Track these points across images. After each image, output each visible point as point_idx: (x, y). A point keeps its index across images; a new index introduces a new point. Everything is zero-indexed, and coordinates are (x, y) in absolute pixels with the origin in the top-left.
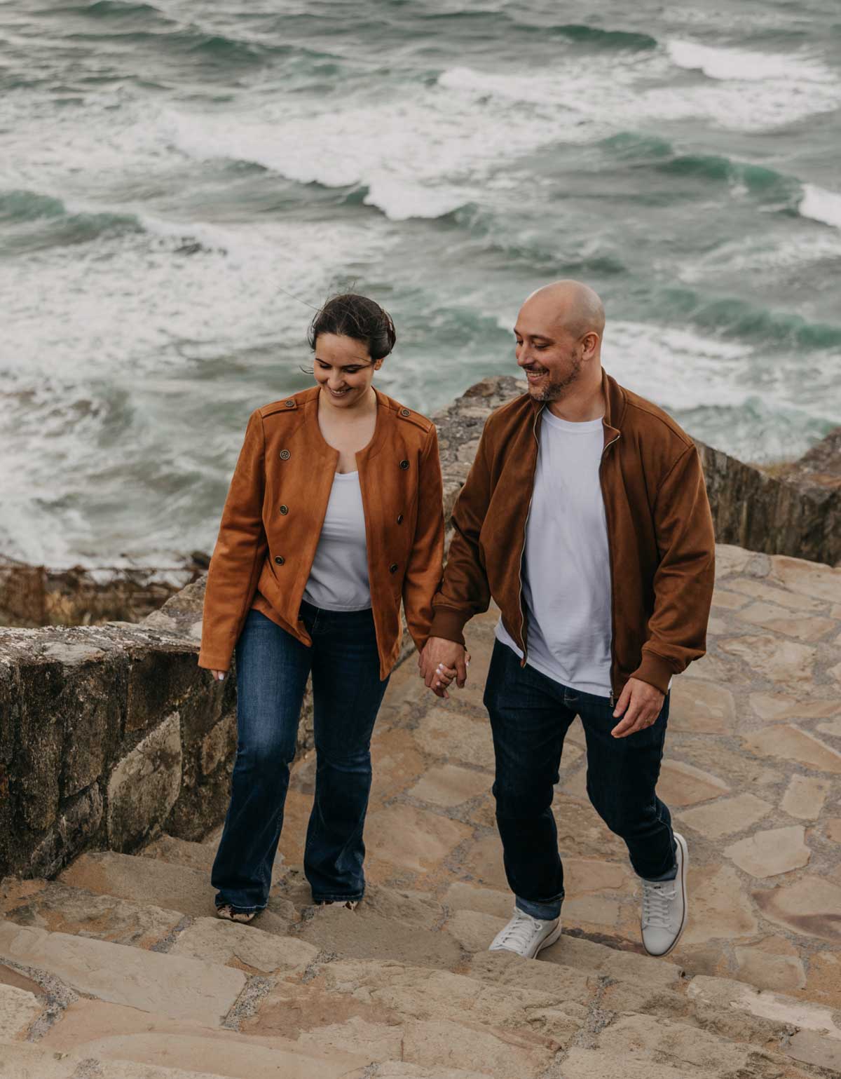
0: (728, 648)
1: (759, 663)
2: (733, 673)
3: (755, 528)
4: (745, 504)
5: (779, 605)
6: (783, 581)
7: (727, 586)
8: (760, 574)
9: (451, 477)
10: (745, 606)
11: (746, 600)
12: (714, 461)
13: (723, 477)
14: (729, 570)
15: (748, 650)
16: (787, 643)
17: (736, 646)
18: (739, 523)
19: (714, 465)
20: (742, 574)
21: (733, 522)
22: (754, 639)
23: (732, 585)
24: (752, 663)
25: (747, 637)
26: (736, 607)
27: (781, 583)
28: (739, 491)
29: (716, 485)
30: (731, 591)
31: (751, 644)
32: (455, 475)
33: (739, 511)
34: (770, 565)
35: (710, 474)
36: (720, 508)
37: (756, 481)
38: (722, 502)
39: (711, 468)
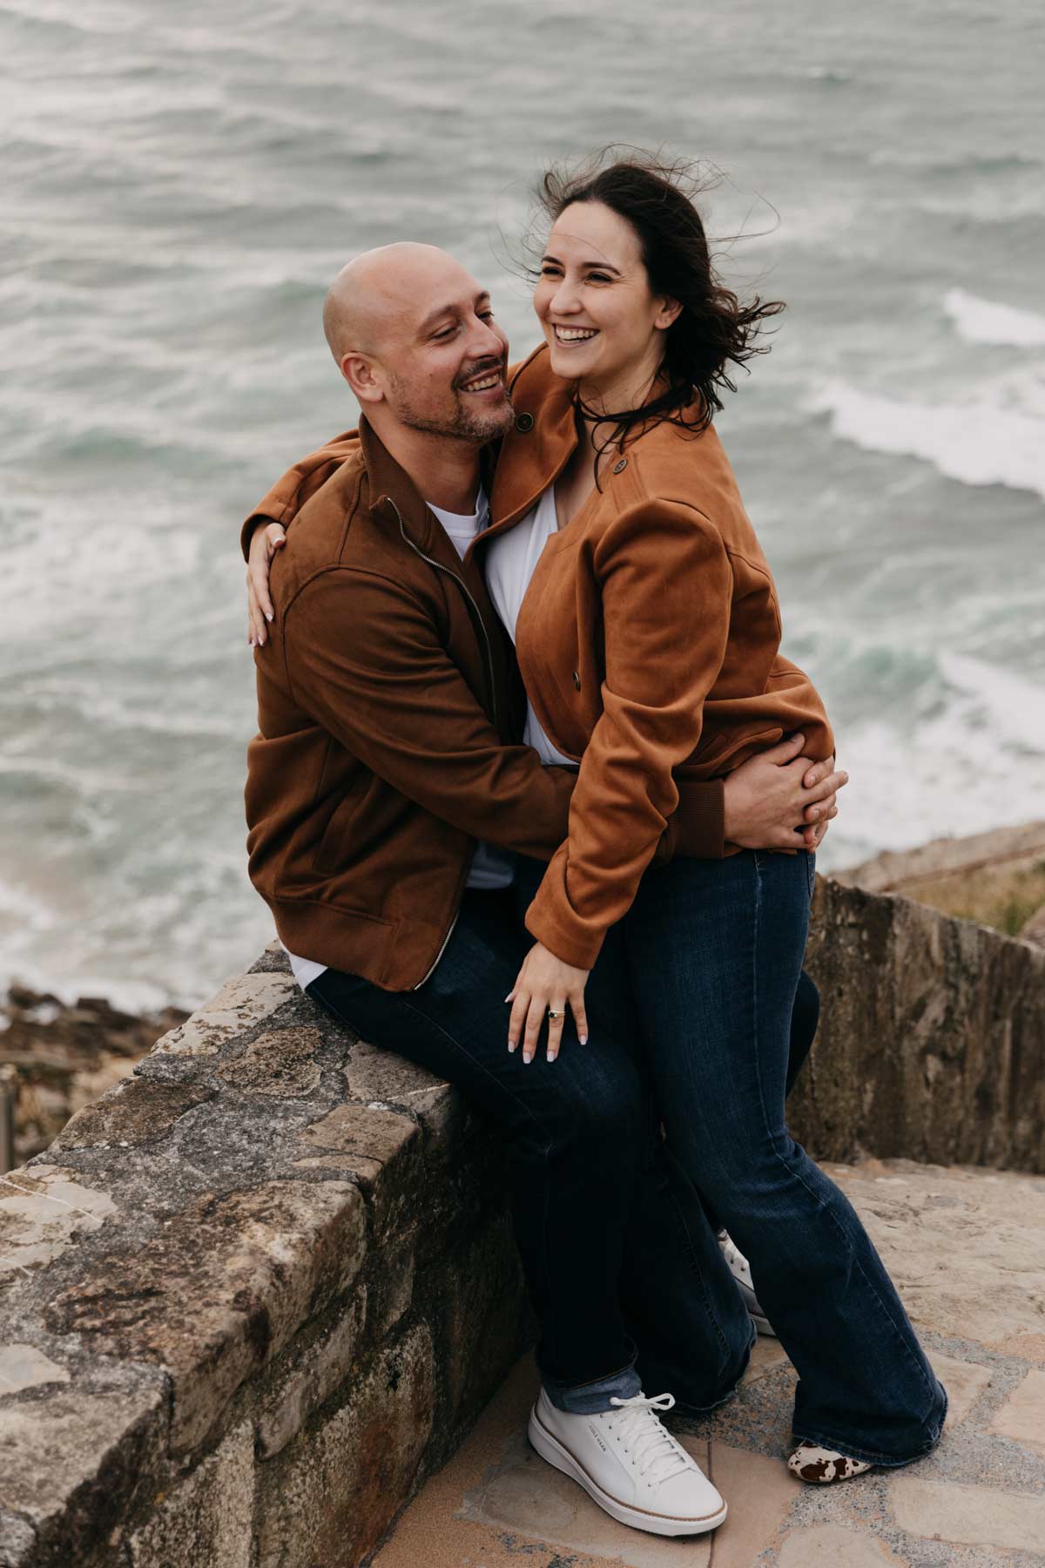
3: (1023, 1070)
4: (1008, 1024)
9: (328, 1162)
12: (957, 947)
13: (973, 979)
18: (999, 1067)
19: (958, 959)
21: (989, 1070)
28: (998, 1001)
29: (963, 1003)
32: (342, 1152)
33: (997, 1044)
35: (952, 979)
36: (970, 1049)
37: (1026, 969)
38: (972, 1036)
39: (952, 966)
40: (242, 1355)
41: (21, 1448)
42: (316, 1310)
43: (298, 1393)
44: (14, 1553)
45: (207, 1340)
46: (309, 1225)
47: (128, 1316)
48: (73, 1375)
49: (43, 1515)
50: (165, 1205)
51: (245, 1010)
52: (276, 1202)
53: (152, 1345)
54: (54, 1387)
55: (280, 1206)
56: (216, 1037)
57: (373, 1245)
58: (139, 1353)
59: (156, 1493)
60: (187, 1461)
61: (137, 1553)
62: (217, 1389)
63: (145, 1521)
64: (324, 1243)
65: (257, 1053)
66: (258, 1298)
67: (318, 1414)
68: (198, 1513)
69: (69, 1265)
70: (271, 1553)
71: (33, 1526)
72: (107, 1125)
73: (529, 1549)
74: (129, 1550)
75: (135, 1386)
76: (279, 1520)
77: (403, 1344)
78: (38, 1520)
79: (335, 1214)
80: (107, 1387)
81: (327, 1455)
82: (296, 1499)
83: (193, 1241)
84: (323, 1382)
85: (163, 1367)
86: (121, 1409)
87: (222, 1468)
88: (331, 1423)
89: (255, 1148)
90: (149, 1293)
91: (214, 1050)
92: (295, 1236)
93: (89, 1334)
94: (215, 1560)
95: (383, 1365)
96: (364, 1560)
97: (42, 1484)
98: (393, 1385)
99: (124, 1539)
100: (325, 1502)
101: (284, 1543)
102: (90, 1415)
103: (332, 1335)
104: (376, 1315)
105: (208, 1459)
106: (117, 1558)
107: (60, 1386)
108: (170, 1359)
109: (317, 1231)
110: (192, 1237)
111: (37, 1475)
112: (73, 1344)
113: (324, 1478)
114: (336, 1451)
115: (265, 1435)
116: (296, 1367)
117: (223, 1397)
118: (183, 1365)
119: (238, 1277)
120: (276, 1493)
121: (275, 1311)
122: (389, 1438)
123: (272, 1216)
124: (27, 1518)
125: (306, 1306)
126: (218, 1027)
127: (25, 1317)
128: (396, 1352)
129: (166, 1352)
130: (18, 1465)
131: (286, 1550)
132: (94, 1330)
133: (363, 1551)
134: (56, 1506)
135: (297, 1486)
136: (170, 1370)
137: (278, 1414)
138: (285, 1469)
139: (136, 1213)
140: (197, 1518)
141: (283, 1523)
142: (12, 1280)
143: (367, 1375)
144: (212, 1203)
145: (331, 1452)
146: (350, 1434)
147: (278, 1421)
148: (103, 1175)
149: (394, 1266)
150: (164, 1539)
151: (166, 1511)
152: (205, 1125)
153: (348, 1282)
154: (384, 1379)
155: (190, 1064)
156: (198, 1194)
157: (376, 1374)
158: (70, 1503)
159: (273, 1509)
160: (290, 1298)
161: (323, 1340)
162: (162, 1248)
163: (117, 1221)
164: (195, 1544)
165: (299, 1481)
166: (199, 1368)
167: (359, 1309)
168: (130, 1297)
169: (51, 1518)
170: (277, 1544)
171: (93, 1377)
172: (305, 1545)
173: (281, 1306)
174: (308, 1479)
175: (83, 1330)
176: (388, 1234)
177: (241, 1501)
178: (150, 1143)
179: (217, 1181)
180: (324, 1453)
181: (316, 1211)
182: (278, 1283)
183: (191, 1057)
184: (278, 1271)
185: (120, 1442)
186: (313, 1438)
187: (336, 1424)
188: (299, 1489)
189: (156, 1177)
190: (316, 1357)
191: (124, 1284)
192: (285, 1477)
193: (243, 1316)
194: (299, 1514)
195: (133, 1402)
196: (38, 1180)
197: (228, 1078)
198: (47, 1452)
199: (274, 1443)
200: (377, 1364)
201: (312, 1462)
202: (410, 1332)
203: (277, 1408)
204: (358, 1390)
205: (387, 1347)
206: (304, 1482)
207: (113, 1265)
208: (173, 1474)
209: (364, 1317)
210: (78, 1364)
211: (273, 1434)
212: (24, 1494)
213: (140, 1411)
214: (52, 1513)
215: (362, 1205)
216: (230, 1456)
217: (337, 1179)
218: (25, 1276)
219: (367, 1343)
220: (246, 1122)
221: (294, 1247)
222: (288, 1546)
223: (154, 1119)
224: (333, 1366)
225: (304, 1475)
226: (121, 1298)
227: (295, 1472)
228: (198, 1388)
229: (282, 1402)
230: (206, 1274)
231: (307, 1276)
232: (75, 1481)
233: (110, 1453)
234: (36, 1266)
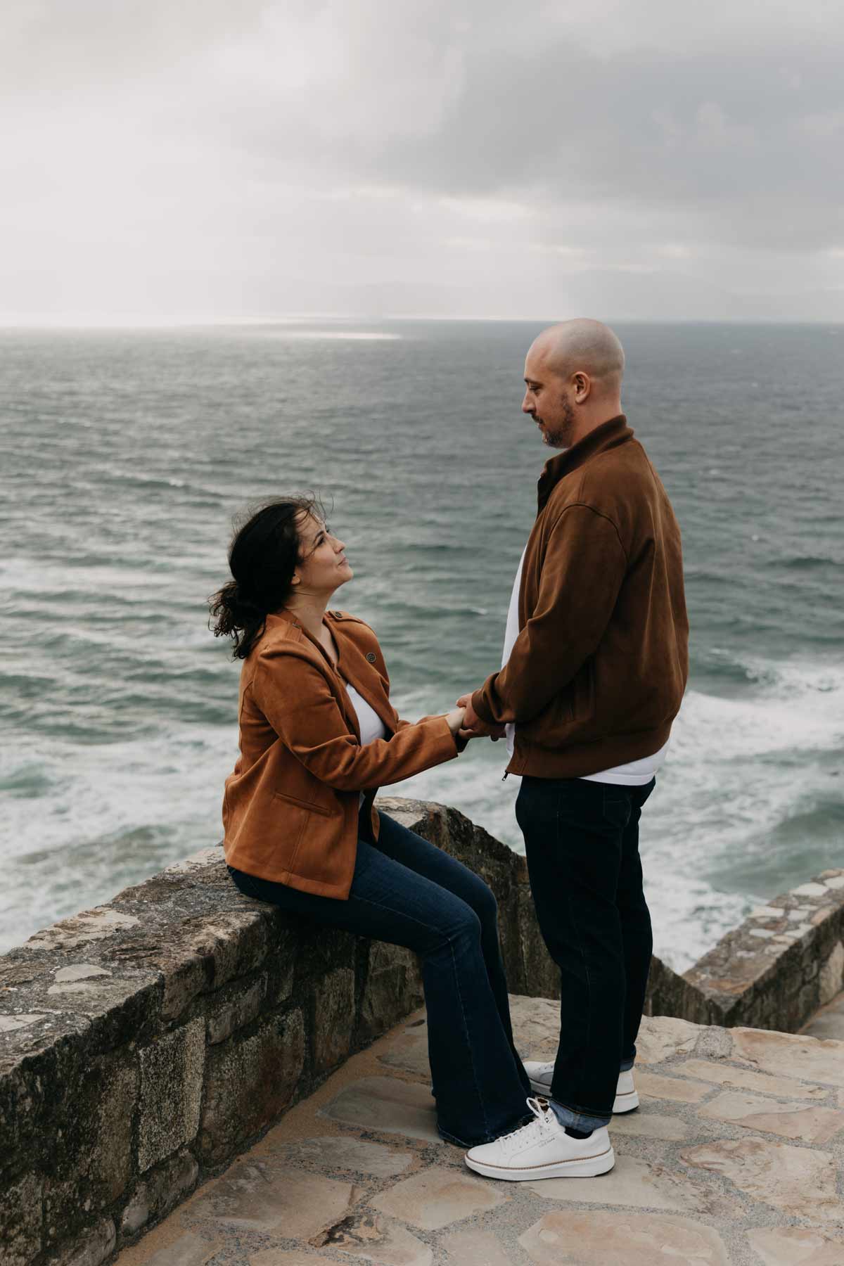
0: (696, 1159)
1: (751, 1180)
2: (712, 1198)
5: (759, 1094)
6: (755, 1061)
7: (674, 1069)
8: (719, 1052)
10: (708, 1098)
11: (708, 1089)
14: (673, 1049)
15: (728, 1162)
16: (785, 1147)
17: (706, 1156)
20: (694, 1053)
22: (734, 1144)
23: (683, 1068)
24: (739, 1183)
25: (722, 1142)
26: (695, 1100)
27: (753, 1064)
30: (683, 1077)
31: (732, 1151)
34: (731, 1039)
40: (200, 975)
41: (86, 994)
42: (240, 972)
43: (229, 1013)
44: (80, 1030)
45: (183, 962)
46: (237, 926)
47: (143, 955)
48: (114, 973)
49: (95, 1016)
50: (165, 921)
51: (212, 858)
52: (221, 918)
53: (154, 963)
54: (103, 976)
55: (223, 920)
56: (195, 867)
57: (271, 951)
58: (148, 967)
59: (154, 1034)
60: (170, 1024)
61: (142, 1059)
62: (187, 989)
63: (146, 1044)
64: (245, 936)
65: (216, 870)
66: (210, 951)
67: (241, 1032)
68: (175, 1054)
69: (115, 939)
70: (213, 1098)
71: (91, 1021)
72: (137, 895)
73: (351, 1129)
74: (138, 1057)
75: (145, 977)
76: (218, 1080)
77: (287, 1016)
78: (93, 1018)
79: (251, 924)
80: (130, 977)
81: (244, 1056)
82: (227, 1071)
83: (178, 933)
84: (243, 1013)
85: (159, 971)
86: (138, 984)
87: (188, 1035)
88: (247, 1042)
89: (212, 902)
90: (154, 948)
91: (194, 871)
92: (230, 930)
93: (122, 961)
94: (183, 1086)
95: (276, 1022)
96: (264, 1127)
97: (95, 1006)
98: (281, 1033)
99: (135, 1050)
100: (243, 1081)
101: (220, 1094)
102: (122, 985)
103: (248, 991)
104: (273, 991)
105: (181, 1029)
106: (132, 1058)
107: (107, 977)
108: (164, 968)
109: (241, 929)
110: (178, 931)
111: (93, 1003)
112: (115, 964)
113: (243, 1068)
114: (249, 1056)
115: (211, 1029)
116: (229, 1001)
117: (190, 994)
118: (170, 971)
119: (200, 942)
120: (216, 1066)
121: (218, 961)
122: (279, 1063)
123: (219, 923)
124: (88, 1017)
125: (235, 965)
126: (197, 863)
127: (91, 957)
128: (284, 1018)
129: (161, 965)
130: (84, 1000)
131: (221, 1098)
132: (126, 959)
133: (263, 1121)
134: (100, 1014)
135: (228, 1065)
136: (163, 973)
137: (218, 1020)
138: (222, 1055)
139: (150, 924)
140: (174, 1058)
141: (219, 1083)
142: (85, 945)
143: (267, 1025)
144: (189, 920)
145: (246, 1055)
146: (257, 1051)
147: (219, 1024)
148: (134, 911)
149: (282, 968)
150: (156, 1058)
151: (158, 1044)
152: (187, 895)
153: (257, 964)
154: (276, 1029)
155: (181, 876)
156: (181, 917)
157: (272, 1025)
158: (109, 1013)
159: (214, 1074)
160: (226, 957)
161: (244, 991)
162: (162, 934)
163: (140, 926)
164: (173, 1071)
165: (229, 1063)
166: (178, 974)
167: (263, 983)
168: (145, 949)
169: (99, 1018)
170: (216, 1094)
171: (124, 974)
172: (231, 1099)
173: (221, 958)
174: (234, 1064)
175: (120, 960)
176: (279, 947)
177: (197, 1059)
178: (159, 901)
179: (192, 913)
180: (242, 1054)
181: (241, 922)
182: (220, 948)
183: (182, 873)
184: (220, 942)
185: (136, 995)
186: (237, 1046)
187: (250, 1043)
188: (228, 1067)
189: (161, 912)
190: (240, 998)
191: (141, 946)
192: (221, 1060)
193: (201, 957)
194: (228, 1080)
195: (143, 982)
196: (101, 912)
197: (201, 880)
198: (99, 996)
199: (216, 1036)
200: (273, 1021)
201: (236, 1057)
202: (291, 1011)
203: (218, 1017)
204: (262, 1031)
205: (279, 1015)
206: (232, 1065)
207: (137, 940)
208: (162, 1029)
209: (266, 989)
210: (114, 970)
211: (215, 1030)
212: (86, 1009)
213: (146, 984)
214: (100, 1016)
215: (265, 924)
216: (193, 1031)
217: (254, 911)
218: (92, 943)
219: (269, 1005)
220: (208, 894)
221: (229, 934)
222: (222, 1096)
223: (161, 893)
224: (249, 1007)
225: (232, 1061)
226: (140, 950)
227: (227, 1059)
228: (177, 984)
229: (220, 1015)
230: (184, 942)
231: (236, 949)
232: (112, 1006)
233: (130, 998)
234: (98, 939)
